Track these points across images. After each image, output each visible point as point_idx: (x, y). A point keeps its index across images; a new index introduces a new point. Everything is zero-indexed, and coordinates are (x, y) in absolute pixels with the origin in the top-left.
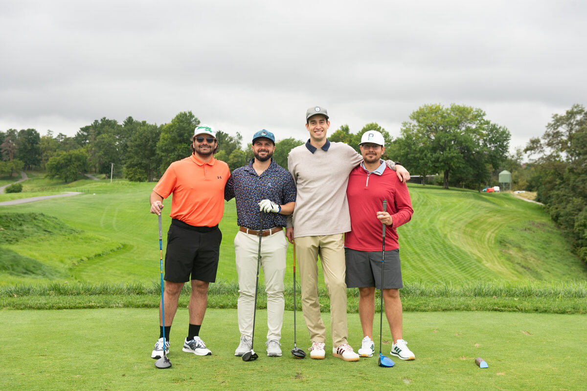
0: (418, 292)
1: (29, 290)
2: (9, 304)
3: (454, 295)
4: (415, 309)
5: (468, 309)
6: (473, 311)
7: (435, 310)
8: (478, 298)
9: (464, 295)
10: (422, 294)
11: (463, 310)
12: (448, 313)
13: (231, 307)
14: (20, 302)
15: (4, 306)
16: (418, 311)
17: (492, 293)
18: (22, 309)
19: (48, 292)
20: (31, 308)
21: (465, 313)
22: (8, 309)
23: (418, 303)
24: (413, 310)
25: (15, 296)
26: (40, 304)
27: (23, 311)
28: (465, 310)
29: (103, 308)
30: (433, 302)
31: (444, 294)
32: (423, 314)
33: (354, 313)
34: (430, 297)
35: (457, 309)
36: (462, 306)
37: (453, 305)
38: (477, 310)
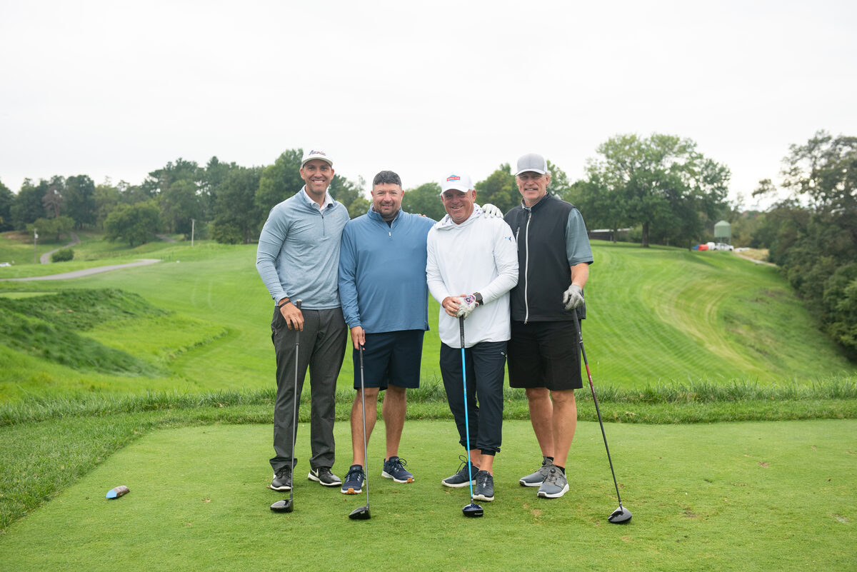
0: (754, 394)
1: (236, 397)
2: (221, 417)
3: (804, 398)
4: (761, 417)
5: (832, 416)
6: (841, 419)
7: (789, 418)
8: (838, 401)
9: (816, 397)
10: (760, 396)
11: (827, 418)
12: (808, 422)
13: (513, 418)
14: (236, 414)
15: (216, 420)
16: (765, 420)
17: (854, 394)
18: (240, 423)
19: (262, 399)
20: (252, 421)
21: (833, 422)
22: (223, 424)
23: (762, 410)
24: (758, 419)
25: (221, 406)
26: (262, 416)
27: (243, 425)
28: (830, 418)
29: (345, 420)
30: (782, 407)
31: (789, 396)
32: (776, 425)
33: (678, 423)
34: (772, 400)
35: (818, 417)
36: (824, 413)
37: (811, 412)
38: (845, 417)
